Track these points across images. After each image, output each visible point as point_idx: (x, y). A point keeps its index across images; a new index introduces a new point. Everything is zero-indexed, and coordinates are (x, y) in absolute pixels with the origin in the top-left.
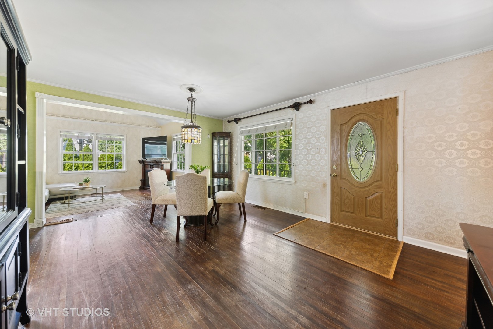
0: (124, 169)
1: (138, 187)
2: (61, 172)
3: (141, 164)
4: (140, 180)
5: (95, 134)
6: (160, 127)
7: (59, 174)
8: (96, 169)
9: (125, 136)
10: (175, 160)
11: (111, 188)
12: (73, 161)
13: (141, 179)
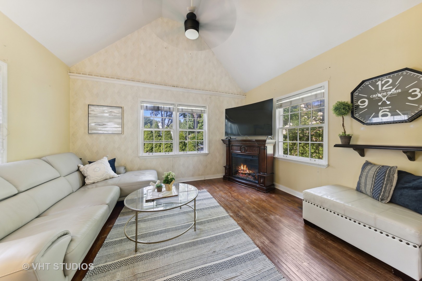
0: (205, 151)
1: (220, 175)
2: (141, 155)
3: (225, 145)
4: (224, 167)
5: (176, 105)
6: (245, 95)
7: (139, 157)
8: (176, 151)
9: (207, 107)
10: (280, 140)
11: (193, 176)
12: (154, 141)
13: (225, 165)
